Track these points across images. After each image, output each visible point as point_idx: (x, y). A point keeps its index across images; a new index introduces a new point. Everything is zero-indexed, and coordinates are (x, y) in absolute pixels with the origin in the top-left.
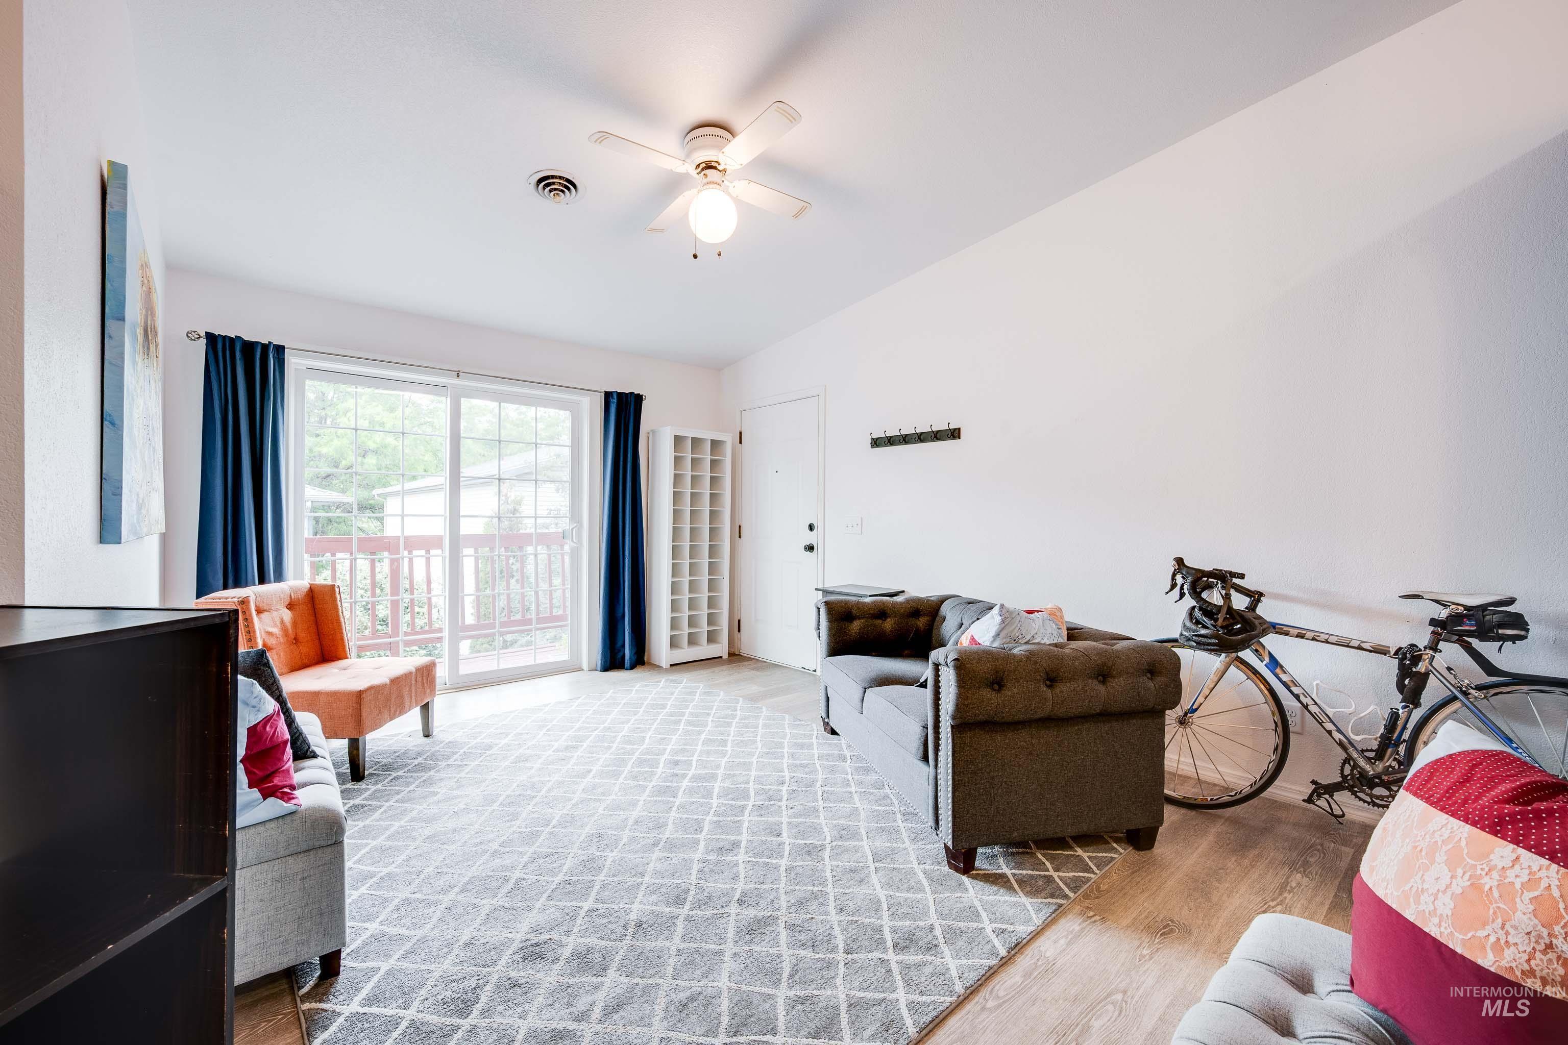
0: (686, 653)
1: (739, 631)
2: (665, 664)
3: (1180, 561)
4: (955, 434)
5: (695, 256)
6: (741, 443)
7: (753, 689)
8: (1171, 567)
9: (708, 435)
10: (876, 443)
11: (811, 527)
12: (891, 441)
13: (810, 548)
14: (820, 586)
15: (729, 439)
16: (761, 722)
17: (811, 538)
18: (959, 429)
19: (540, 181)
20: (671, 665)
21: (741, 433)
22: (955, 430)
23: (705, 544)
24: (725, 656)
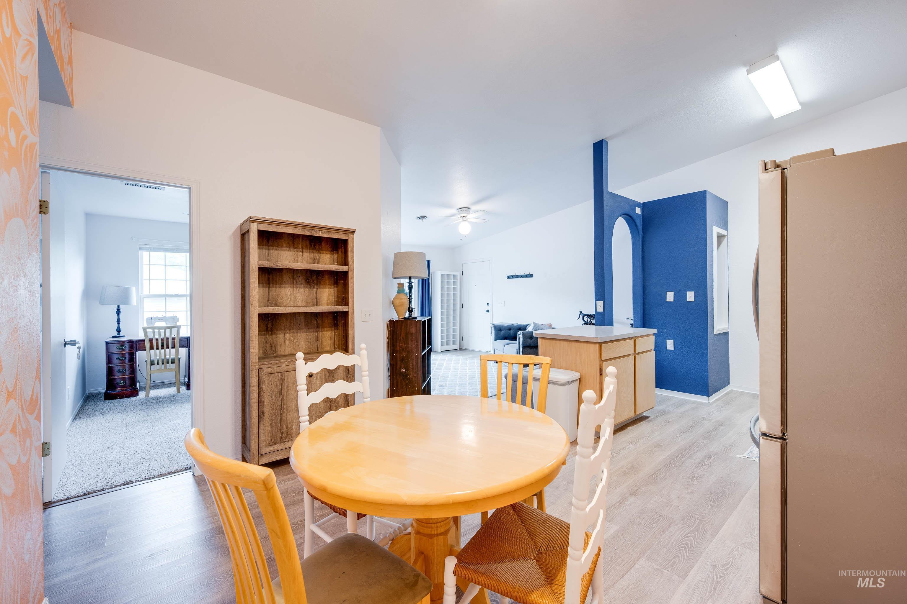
0: (446, 348)
1: (463, 341)
2: (439, 351)
3: (581, 312)
4: (532, 276)
5: (461, 239)
6: (462, 275)
7: (471, 356)
8: (579, 313)
9: (452, 273)
10: (508, 277)
11: (488, 304)
12: (513, 277)
13: (488, 311)
14: (491, 323)
15: (458, 274)
16: (475, 362)
17: (488, 308)
18: (533, 274)
19: (418, 218)
20: (442, 351)
21: (462, 271)
22: (532, 274)
23: (451, 310)
24: (459, 349)
